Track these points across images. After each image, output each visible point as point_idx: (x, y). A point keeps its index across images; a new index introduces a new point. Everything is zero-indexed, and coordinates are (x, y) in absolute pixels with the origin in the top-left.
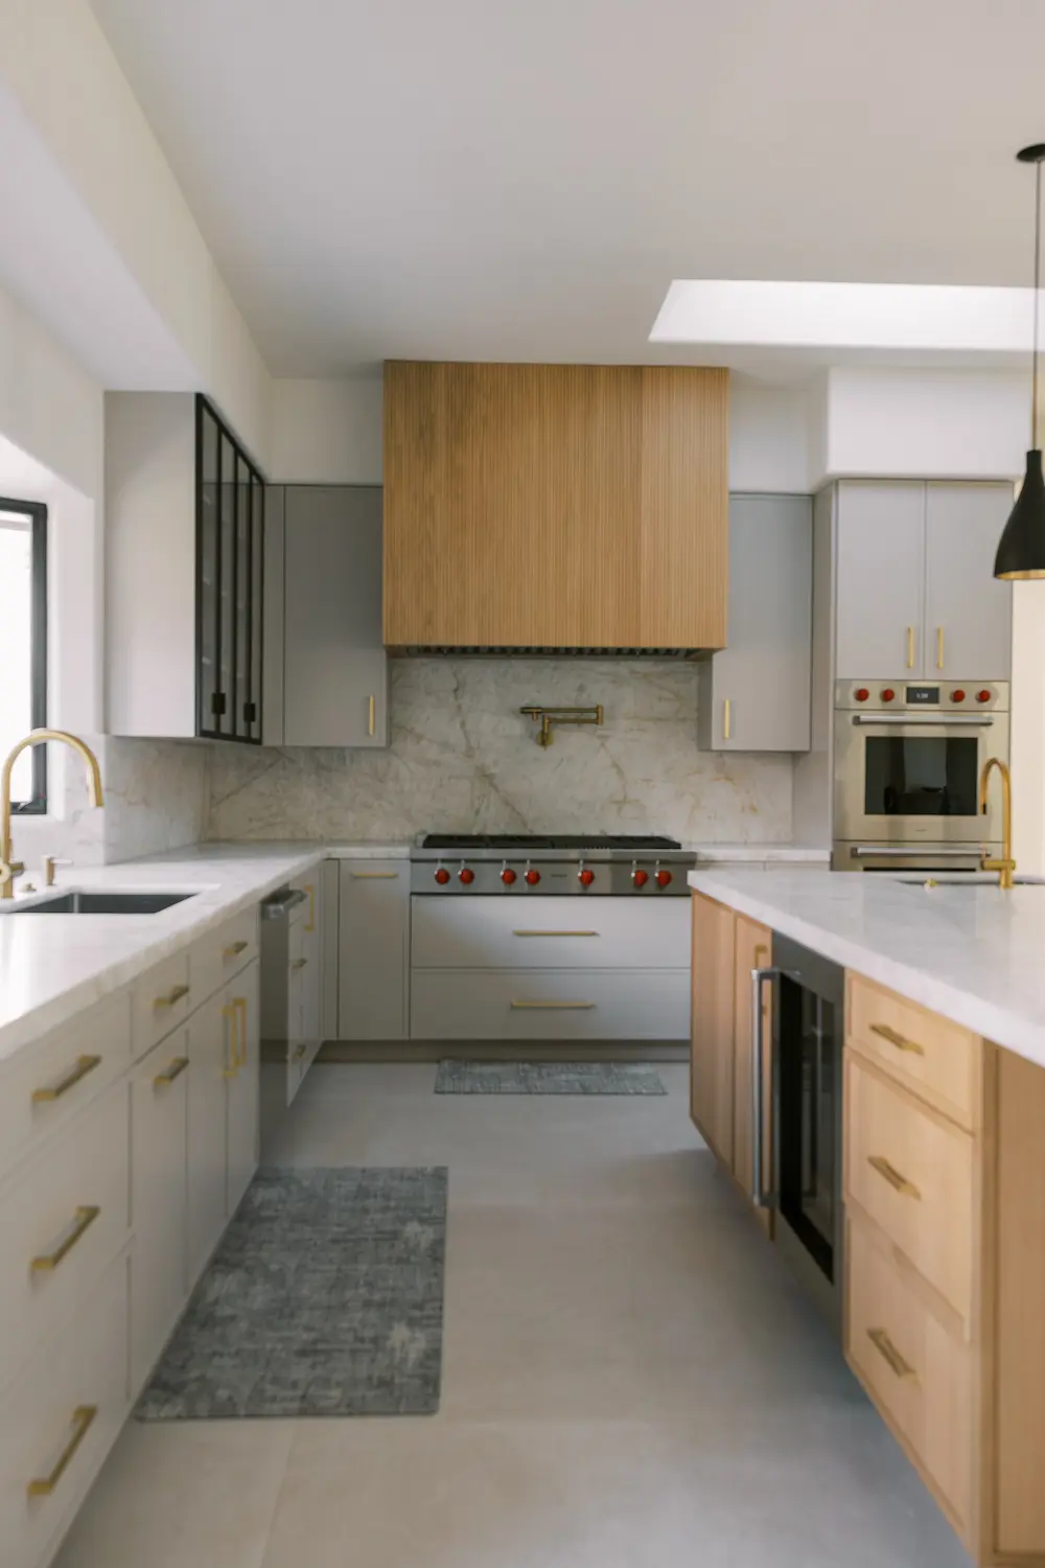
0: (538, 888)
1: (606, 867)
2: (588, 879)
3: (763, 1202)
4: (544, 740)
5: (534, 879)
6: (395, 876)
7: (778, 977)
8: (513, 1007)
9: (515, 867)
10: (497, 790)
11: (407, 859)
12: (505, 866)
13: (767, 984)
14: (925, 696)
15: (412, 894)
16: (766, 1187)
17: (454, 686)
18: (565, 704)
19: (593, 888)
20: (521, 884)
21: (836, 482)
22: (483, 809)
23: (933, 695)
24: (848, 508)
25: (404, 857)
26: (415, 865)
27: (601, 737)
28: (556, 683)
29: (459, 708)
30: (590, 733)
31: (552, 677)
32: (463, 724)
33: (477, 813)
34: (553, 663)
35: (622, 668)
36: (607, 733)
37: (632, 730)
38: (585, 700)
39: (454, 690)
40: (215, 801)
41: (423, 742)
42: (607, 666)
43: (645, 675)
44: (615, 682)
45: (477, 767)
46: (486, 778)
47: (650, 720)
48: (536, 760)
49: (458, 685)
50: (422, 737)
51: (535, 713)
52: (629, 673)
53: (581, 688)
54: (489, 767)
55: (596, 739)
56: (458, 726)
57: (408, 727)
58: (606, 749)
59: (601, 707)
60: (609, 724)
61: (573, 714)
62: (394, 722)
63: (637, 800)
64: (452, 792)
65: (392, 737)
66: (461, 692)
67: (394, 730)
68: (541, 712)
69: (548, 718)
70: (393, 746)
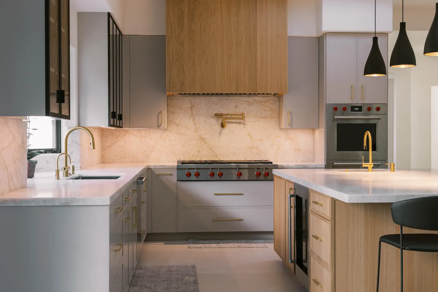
0: (222, 178)
1: (246, 171)
2: (240, 175)
3: (292, 262)
4: (223, 126)
5: (221, 175)
6: (172, 175)
7: (295, 196)
8: (214, 220)
9: (213, 171)
10: (206, 143)
11: (176, 168)
12: (210, 170)
13: (292, 198)
14: (357, 109)
15: (177, 181)
16: (293, 258)
17: (190, 106)
18: (231, 113)
19: (241, 178)
20: (216, 177)
21: (326, 34)
22: (201, 150)
23: (360, 108)
24: (330, 43)
25: (175, 168)
26: (179, 170)
27: (244, 124)
28: (228, 105)
29: (192, 114)
30: (239, 123)
31: (226, 103)
32: (194, 120)
33: (199, 152)
34: (227, 97)
35: (251, 99)
36: (246, 123)
37: (255, 122)
38: (239, 111)
39: (190, 108)
40: (104, 149)
41: (179, 127)
42: (246, 99)
43: (259, 102)
44: (249, 104)
45: (199, 136)
46: (202, 139)
47: (262, 118)
48: (220, 133)
49: (192, 106)
50: (179, 125)
51: (218, 116)
52: (254, 101)
53: (236, 107)
54: (203, 136)
55: (242, 125)
56: (192, 121)
57: (174, 121)
58: (246, 129)
59: (244, 113)
60: (247, 120)
61: (234, 116)
62: (168, 119)
63: (257, 147)
64: (189, 145)
65: (168, 125)
66: (193, 108)
67: (169, 122)
68: (222, 115)
69: (225, 118)
70: (168, 128)
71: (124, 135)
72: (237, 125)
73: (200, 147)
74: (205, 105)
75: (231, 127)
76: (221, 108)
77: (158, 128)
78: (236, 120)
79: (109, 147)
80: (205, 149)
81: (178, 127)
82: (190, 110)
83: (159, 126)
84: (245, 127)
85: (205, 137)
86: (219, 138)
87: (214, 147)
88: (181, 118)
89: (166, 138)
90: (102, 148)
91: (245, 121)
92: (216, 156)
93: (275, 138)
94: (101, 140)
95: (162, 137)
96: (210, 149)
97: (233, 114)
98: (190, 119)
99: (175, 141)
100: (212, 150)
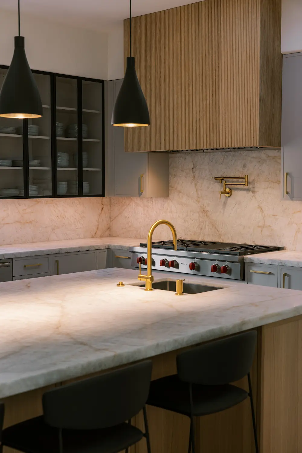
10: (209, 217)
22: (203, 227)
27: (253, 192)
28: (234, 164)
29: (194, 177)
30: (248, 190)
31: (232, 160)
32: (196, 185)
33: (201, 229)
34: (233, 153)
35: (263, 154)
36: (256, 190)
37: (267, 188)
38: (246, 172)
39: (192, 169)
40: (111, 220)
41: (181, 194)
42: (256, 154)
43: (274, 158)
44: (259, 162)
45: (201, 206)
46: (204, 212)
47: (276, 182)
49: (194, 166)
50: (180, 192)
51: (221, 179)
52: (266, 157)
53: (244, 166)
54: (206, 207)
55: (251, 192)
56: (194, 186)
57: (175, 187)
58: (256, 198)
59: (248, 176)
60: (257, 185)
61: (235, 180)
62: (170, 185)
63: (269, 226)
64: (191, 219)
65: (169, 192)
66: (195, 169)
67: (170, 188)
68: (223, 179)
69: (225, 182)
70: (170, 196)
71: (129, 204)
72: (245, 192)
73: (202, 222)
74: (208, 164)
75: (239, 195)
76: (226, 168)
77: (139, 197)
78: (243, 186)
79: (116, 217)
80: (208, 225)
81: (179, 194)
82: (191, 171)
83: (140, 194)
84: (254, 196)
85: (208, 209)
86: (224, 211)
87: (217, 224)
88: (183, 182)
89: (167, 209)
90: (110, 218)
91: (254, 188)
92: (220, 236)
93: (294, 213)
94: (102, 209)
95: (164, 208)
96: (213, 225)
97: (235, 178)
98: (191, 183)
99: (176, 213)
100: (216, 228)
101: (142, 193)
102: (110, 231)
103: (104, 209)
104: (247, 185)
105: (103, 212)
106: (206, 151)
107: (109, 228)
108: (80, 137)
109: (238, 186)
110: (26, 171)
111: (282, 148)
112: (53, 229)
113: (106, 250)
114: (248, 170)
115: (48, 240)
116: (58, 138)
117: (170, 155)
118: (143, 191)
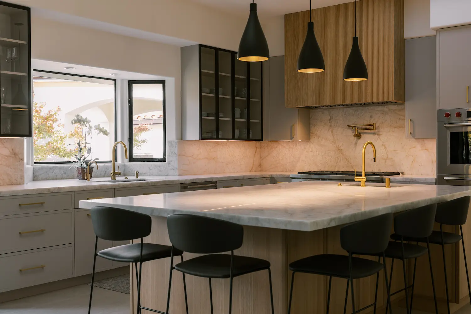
4: (358, 136)
10: (343, 154)
22: (339, 161)
27: (378, 135)
28: (363, 116)
29: (331, 126)
30: (374, 134)
31: (361, 113)
32: (332, 131)
33: (337, 163)
34: (362, 108)
35: (385, 108)
36: (380, 133)
37: (389, 132)
38: (372, 121)
39: (329, 120)
41: (320, 138)
42: (380, 108)
43: (394, 111)
44: (383, 114)
45: (337, 147)
46: (339, 150)
47: (396, 128)
48: (356, 143)
49: (330, 118)
51: (353, 127)
52: (388, 110)
53: (371, 117)
54: (340, 147)
55: (376, 135)
56: (330, 132)
57: (315, 133)
58: (380, 139)
59: (375, 123)
60: (381, 130)
61: (364, 127)
62: (311, 132)
63: (391, 158)
64: (329, 156)
65: (311, 137)
66: (331, 120)
67: (311, 134)
68: (355, 126)
69: (357, 128)
70: (311, 140)
71: (277, 147)
72: (372, 135)
73: (337, 158)
74: (342, 116)
75: (367, 138)
76: (357, 119)
78: (370, 131)
79: (265, 157)
80: (342, 160)
81: (318, 139)
82: (328, 122)
84: (379, 137)
85: (342, 148)
86: (355, 149)
87: (350, 158)
88: (321, 130)
89: (309, 149)
90: (261, 158)
91: (379, 132)
92: (352, 167)
93: (411, 148)
94: (256, 151)
95: (306, 148)
96: (346, 160)
97: (363, 125)
98: (329, 130)
99: (317, 152)
100: (348, 161)
101: (293, 137)
102: (261, 167)
103: (257, 151)
104: (375, 130)
105: (256, 153)
106: (342, 107)
107: (260, 165)
108: (248, 98)
109: (366, 131)
110: (217, 121)
111: (405, 103)
112: (227, 164)
113: (270, 178)
114: (374, 119)
115: (224, 172)
116: (236, 98)
117: (311, 111)
118: (294, 136)
